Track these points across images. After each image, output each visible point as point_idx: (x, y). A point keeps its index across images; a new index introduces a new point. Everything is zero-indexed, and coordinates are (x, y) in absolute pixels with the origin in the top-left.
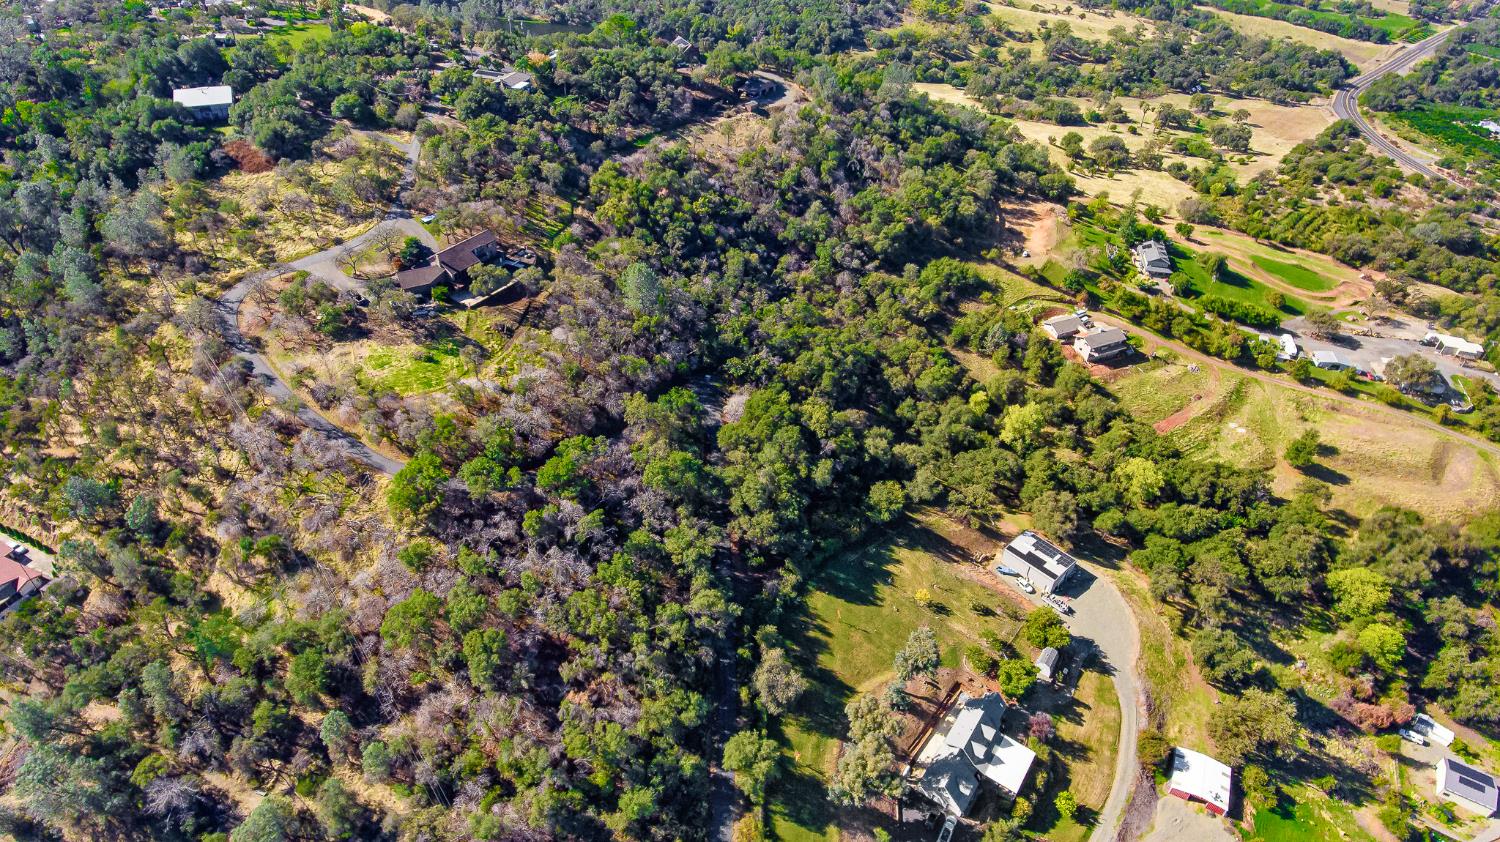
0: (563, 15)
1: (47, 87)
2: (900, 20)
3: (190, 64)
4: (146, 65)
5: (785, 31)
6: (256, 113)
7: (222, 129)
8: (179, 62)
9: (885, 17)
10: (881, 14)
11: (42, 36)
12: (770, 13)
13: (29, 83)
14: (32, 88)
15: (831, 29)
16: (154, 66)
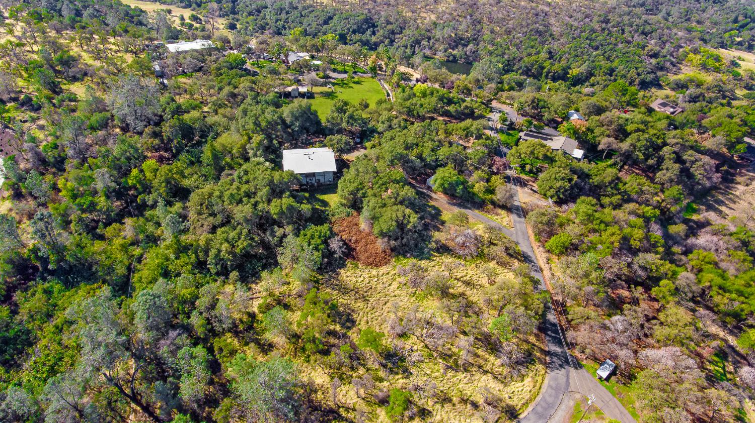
0: (454, 57)
1: (170, 140)
2: (680, 69)
3: (292, 124)
4: (257, 124)
5: (607, 74)
6: (370, 192)
7: (325, 197)
8: (283, 121)
9: (671, 67)
10: (668, 65)
11: (166, 81)
12: (593, 61)
13: (156, 135)
14: (156, 141)
15: (639, 74)
16: (263, 124)
